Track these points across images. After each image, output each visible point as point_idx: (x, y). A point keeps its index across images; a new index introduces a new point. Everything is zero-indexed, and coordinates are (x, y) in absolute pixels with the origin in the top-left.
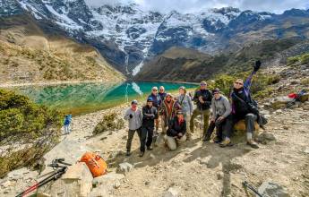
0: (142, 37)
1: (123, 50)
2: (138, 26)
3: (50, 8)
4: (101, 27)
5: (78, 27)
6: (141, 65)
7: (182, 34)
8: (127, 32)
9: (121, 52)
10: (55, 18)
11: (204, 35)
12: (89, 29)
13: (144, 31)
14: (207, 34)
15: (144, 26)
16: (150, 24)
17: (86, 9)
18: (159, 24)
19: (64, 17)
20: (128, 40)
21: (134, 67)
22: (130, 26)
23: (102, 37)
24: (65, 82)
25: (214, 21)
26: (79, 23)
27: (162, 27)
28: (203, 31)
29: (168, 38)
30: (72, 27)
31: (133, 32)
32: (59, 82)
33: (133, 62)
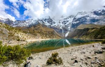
0: (67, 23)
1: (61, 28)
2: (66, 20)
3: (44, 21)
4: (55, 23)
5: (49, 24)
6: (68, 33)
7: (84, 19)
8: (62, 23)
9: (61, 29)
10: (45, 23)
11: (96, 17)
12: (52, 24)
13: (68, 21)
14: (98, 16)
15: (68, 20)
16: (70, 19)
17: (51, 19)
18: (73, 18)
19: (46, 22)
20: (63, 25)
21: (66, 34)
22: (63, 21)
23: (55, 26)
24: (46, 39)
25: (100, 11)
26: (50, 23)
27: (75, 19)
28: (95, 16)
29: (78, 22)
30: (48, 24)
31: (64, 22)
32: (44, 39)
33: (65, 32)
